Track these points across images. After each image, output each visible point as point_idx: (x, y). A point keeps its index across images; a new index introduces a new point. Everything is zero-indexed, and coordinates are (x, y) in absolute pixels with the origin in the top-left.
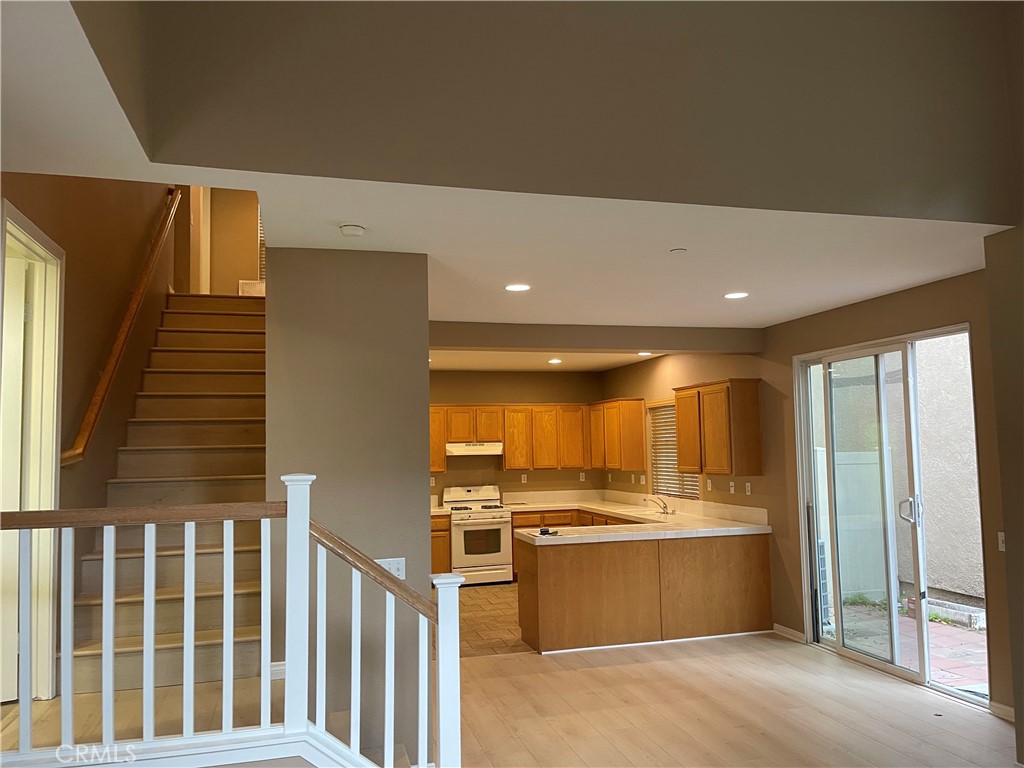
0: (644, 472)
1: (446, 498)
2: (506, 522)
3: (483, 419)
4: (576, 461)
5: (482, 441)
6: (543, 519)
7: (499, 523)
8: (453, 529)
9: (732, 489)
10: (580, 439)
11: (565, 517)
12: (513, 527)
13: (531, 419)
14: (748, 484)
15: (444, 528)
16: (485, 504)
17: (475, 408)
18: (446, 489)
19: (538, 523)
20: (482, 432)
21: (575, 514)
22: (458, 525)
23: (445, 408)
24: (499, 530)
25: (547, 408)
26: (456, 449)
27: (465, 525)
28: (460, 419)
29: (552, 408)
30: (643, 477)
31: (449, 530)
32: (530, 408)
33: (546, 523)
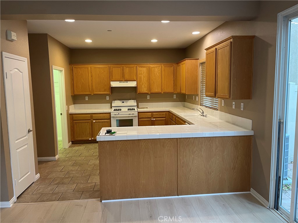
0: (197, 95)
1: (113, 105)
2: (135, 116)
3: (127, 70)
4: (170, 90)
5: (127, 81)
6: (152, 115)
7: (132, 117)
8: (112, 119)
9: (234, 107)
10: (172, 79)
11: (163, 114)
12: (139, 118)
13: (149, 71)
14: (242, 104)
15: (108, 118)
16: (129, 108)
17: (123, 65)
18: (113, 101)
19: (150, 117)
20: (127, 77)
21: (167, 113)
22: (114, 117)
23: (110, 66)
24: (132, 119)
25: (157, 65)
26: (114, 84)
27: (116, 117)
28: (117, 70)
29: (159, 65)
30: (197, 98)
31: (110, 119)
32: (149, 65)
33: (154, 117)
